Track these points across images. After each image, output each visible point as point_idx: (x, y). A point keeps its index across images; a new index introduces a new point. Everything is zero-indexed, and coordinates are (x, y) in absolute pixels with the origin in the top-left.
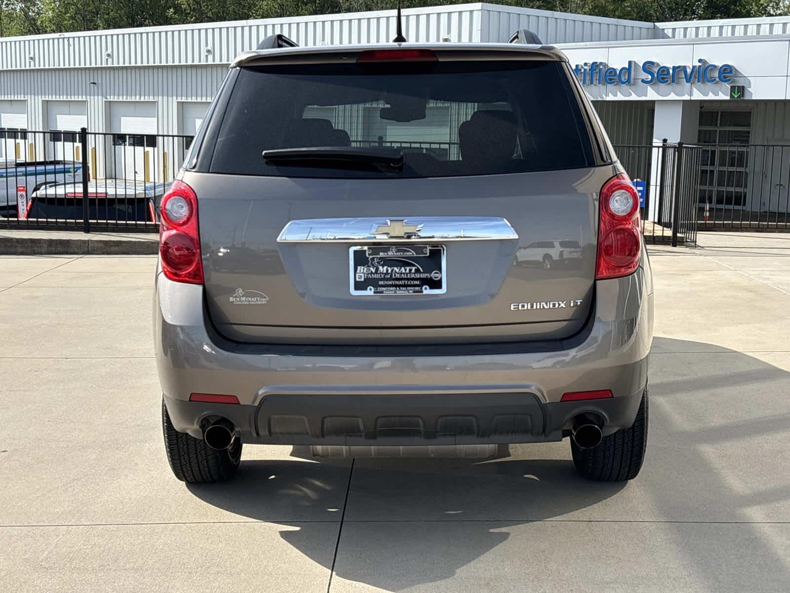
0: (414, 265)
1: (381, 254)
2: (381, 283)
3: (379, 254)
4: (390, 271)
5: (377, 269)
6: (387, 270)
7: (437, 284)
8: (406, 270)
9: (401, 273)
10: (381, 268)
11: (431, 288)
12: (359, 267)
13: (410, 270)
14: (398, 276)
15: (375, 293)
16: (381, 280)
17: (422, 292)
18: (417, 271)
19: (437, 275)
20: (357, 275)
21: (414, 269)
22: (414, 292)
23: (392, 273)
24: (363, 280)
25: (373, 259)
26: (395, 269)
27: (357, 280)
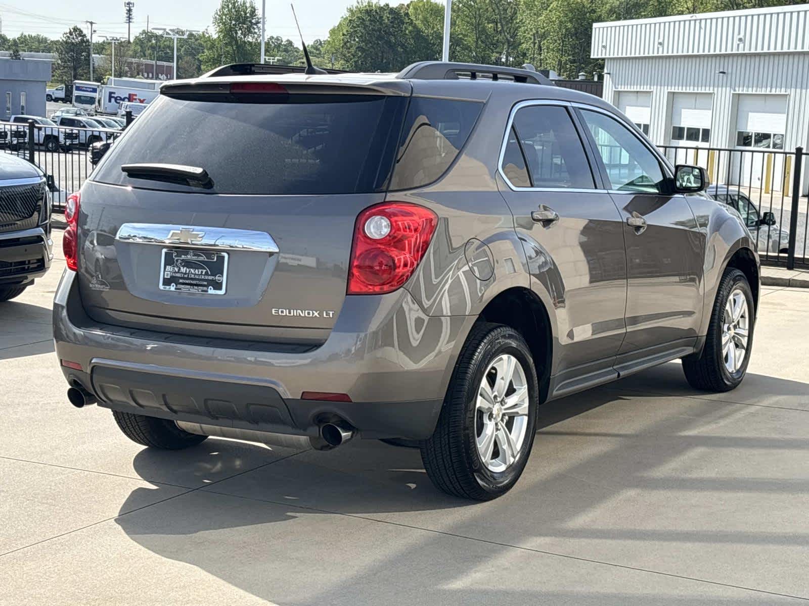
0: (205, 269)
1: (183, 256)
2: (181, 281)
3: (181, 257)
4: (187, 272)
5: (180, 269)
6: (186, 271)
7: (218, 286)
8: (198, 272)
9: (195, 274)
10: (182, 268)
11: (215, 289)
12: (167, 267)
13: (202, 272)
14: (193, 276)
15: (176, 289)
16: (181, 278)
17: (207, 291)
18: (207, 274)
19: (219, 278)
20: (166, 273)
21: (204, 271)
22: (202, 291)
23: (189, 273)
24: (169, 277)
25: (177, 260)
26: (192, 270)
27: (166, 277)
